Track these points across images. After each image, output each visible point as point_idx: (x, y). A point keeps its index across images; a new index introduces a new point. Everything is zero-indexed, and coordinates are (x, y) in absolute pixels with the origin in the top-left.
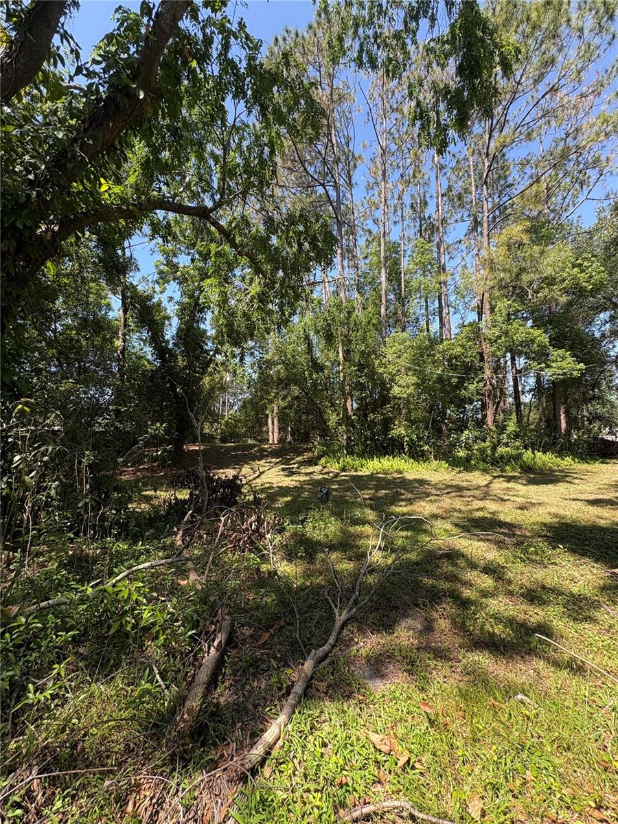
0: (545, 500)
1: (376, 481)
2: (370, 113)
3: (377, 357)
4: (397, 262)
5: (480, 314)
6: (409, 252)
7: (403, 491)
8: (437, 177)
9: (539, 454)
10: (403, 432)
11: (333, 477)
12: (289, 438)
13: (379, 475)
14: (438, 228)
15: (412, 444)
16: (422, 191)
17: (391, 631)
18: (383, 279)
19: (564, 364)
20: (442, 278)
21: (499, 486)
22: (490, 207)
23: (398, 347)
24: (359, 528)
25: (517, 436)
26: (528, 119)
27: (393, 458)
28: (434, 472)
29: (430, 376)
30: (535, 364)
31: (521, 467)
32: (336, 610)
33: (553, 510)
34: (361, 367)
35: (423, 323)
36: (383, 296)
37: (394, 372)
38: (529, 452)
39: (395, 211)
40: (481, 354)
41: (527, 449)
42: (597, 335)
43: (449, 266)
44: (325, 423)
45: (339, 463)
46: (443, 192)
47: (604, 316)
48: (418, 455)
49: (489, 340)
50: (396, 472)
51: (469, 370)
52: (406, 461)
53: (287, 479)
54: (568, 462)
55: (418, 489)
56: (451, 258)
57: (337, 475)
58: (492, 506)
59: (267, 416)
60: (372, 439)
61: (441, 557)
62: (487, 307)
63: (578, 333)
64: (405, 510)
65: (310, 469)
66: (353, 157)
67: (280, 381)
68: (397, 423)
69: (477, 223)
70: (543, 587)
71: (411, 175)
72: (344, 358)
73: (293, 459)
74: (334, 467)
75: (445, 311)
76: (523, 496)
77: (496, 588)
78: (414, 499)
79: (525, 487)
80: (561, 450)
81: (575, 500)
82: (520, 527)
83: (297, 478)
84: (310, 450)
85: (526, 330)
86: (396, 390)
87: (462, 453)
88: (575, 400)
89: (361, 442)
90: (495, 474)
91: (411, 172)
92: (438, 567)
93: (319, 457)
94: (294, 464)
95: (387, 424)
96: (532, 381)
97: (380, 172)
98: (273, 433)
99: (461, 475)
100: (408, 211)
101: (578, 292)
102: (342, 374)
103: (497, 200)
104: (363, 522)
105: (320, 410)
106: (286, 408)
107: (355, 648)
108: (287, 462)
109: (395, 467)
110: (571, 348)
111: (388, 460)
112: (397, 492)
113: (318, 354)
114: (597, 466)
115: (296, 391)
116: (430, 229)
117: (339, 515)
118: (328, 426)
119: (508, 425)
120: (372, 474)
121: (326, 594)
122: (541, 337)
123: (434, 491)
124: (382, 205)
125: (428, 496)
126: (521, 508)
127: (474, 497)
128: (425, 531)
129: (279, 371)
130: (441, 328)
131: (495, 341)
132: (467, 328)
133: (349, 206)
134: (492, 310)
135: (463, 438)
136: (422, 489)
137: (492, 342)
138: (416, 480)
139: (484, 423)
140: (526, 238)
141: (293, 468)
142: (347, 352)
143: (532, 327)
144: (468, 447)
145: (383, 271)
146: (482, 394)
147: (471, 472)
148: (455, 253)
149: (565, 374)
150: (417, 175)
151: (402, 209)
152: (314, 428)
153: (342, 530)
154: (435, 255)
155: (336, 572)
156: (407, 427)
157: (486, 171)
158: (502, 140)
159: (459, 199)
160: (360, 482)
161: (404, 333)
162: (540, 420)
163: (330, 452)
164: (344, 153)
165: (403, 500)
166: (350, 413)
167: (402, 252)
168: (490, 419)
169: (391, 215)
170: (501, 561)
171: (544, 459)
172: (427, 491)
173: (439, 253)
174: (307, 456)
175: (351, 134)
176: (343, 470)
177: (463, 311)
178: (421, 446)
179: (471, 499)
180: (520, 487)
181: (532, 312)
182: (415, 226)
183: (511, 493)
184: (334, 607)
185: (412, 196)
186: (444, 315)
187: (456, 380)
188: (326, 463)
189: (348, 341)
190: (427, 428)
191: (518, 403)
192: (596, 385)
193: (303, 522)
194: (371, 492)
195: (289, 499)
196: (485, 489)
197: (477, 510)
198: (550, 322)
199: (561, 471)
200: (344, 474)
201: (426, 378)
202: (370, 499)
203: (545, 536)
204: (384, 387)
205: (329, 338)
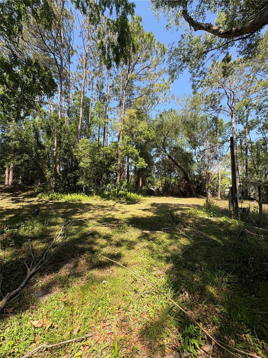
0: (131, 210)
1: (67, 204)
2: (81, 32)
3: (74, 148)
4: (88, 107)
5: (119, 139)
6: (94, 105)
7: (79, 209)
8: (108, 78)
9: (132, 194)
10: (83, 183)
11: (44, 203)
12: (20, 182)
13: (70, 202)
14: (107, 99)
15: (87, 188)
16: (102, 81)
17: (58, 271)
18: (81, 113)
19: (142, 163)
20: (106, 121)
21: (118, 205)
22: (126, 99)
23: (84, 145)
24: (52, 227)
25: (126, 187)
26: (140, 73)
27: (77, 194)
28: (95, 200)
29: (97, 160)
30: (134, 161)
31: (126, 198)
32: (28, 269)
33: (132, 213)
34: (66, 151)
35: (97, 137)
36: (80, 120)
37: (82, 156)
38: (129, 193)
39: (89, 84)
40: (117, 155)
41: (129, 192)
42: (153, 155)
43: (110, 117)
44: (44, 175)
45: (49, 196)
46: (110, 85)
47: (155, 149)
48: (89, 193)
49: (121, 150)
50: (78, 200)
51: (113, 160)
52: (83, 196)
53: (14, 204)
54: (140, 197)
55: (86, 207)
56: (111, 113)
57: (47, 202)
58: (113, 213)
59: (5, 169)
60: (68, 185)
61: (89, 235)
62: (121, 137)
63: (147, 153)
64: (78, 217)
65: (32, 199)
66: (72, 49)
67: (16, 150)
68: (80, 178)
69: (121, 104)
70: (122, 240)
71: (98, 72)
72: (57, 144)
73: (21, 194)
74: (46, 198)
75: (106, 134)
76: (124, 209)
77: (107, 244)
78: (84, 212)
79: (126, 206)
80: (139, 192)
81: (139, 209)
82: (120, 220)
83: (22, 204)
84: (33, 189)
85: (132, 149)
86: (82, 164)
87: (107, 193)
88: (145, 176)
89: (62, 186)
90: (117, 201)
91: (98, 70)
92: (86, 239)
93: (38, 193)
94: (21, 196)
95: (76, 179)
96: (133, 168)
97: (84, 63)
98: (8, 179)
99: (105, 202)
100: (95, 87)
101: (148, 140)
102: (55, 152)
103: (129, 98)
104: (55, 224)
105: (41, 169)
106: (19, 165)
107: (36, 284)
108: (16, 195)
109: (78, 198)
110: (144, 158)
111: (75, 195)
112: (76, 209)
113: (42, 139)
114: (148, 198)
115: (26, 157)
116: (103, 99)
117: (42, 222)
118: (45, 178)
119: (123, 183)
120: (66, 201)
121: (25, 262)
122: (137, 153)
123: (93, 208)
124: (84, 79)
125: (90, 210)
126: (122, 213)
127: (108, 210)
128: (85, 225)
129: (15, 144)
130: (104, 141)
131: (123, 151)
132: (113, 144)
133: (68, 72)
134: (123, 138)
135: (108, 187)
136: (88, 207)
137: (122, 151)
138: (86, 204)
139: (116, 182)
140: (135, 115)
141: (19, 199)
142: (59, 143)
143: (135, 148)
144: (109, 191)
145: (81, 109)
146: (117, 170)
147: (109, 200)
148: (113, 112)
149: (142, 166)
150: (100, 73)
151: (93, 84)
152: (37, 178)
153: (42, 229)
154: (105, 110)
155: (33, 250)
156: (85, 181)
157: (126, 85)
158: (132, 76)
159: (116, 91)
160: (58, 205)
161: (88, 140)
162: (135, 181)
163: (45, 190)
164: (67, 44)
165: (78, 213)
166: (58, 172)
167: (91, 104)
168: (118, 180)
169: (87, 85)
170: (111, 233)
171: (133, 195)
172: (90, 208)
173: (106, 110)
174: (29, 192)
175: (72, 37)
176: (51, 199)
177: (113, 136)
178: (90, 189)
179: (106, 211)
180: (124, 206)
181: (135, 143)
182: (97, 95)
183: (121, 208)
184: (28, 267)
185: (98, 81)
186: (106, 136)
187: (107, 163)
188: (41, 196)
189: (59, 137)
190: (94, 182)
191: (128, 175)
192: (150, 172)
193: (18, 227)
194: (64, 210)
195: (13, 215)
196: (113, 207)
197: (108, 215)
198: (140, 148)
199: (138, 200)
200: (51, 201)
201: (95, 161)
202: (62, 213)
203: (128, 222)
204: (77, 162)
205: (49, 133)
